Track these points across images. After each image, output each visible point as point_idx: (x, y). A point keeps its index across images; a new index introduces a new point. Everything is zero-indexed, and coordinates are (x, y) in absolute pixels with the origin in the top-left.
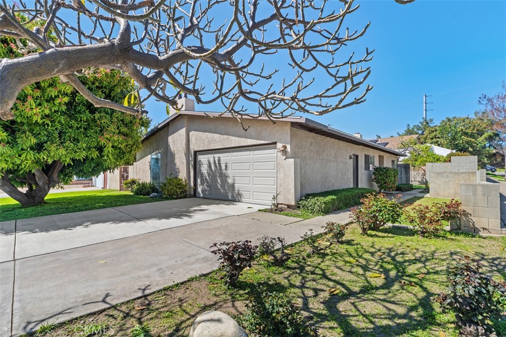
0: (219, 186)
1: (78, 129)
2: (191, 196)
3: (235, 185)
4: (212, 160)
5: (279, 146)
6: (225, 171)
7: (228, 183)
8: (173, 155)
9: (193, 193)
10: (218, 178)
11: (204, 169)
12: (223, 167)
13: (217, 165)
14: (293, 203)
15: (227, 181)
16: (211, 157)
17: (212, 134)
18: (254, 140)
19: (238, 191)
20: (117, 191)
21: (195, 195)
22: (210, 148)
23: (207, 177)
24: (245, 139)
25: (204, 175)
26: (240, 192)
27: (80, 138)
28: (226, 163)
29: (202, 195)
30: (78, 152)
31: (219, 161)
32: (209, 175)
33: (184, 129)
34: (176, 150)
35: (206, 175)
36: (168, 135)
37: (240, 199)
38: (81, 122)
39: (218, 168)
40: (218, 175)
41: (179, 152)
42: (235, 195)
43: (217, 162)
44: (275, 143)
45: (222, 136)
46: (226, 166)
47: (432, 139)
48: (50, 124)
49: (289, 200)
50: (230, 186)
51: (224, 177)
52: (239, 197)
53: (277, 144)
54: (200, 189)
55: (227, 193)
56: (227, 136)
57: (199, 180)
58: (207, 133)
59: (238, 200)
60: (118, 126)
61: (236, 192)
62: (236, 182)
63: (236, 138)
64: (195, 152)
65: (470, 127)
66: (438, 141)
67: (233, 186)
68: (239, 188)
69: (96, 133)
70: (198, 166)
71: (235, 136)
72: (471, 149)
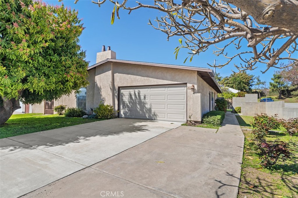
0: (138, 110)
1: (49, 67)
2: (115, 117)
3: (152, 109)
4: (132, 93)
5: (189, 85)
6: (143, 100)
7: (146, 108)
8: (99, 89)
9: (117, 115)
10: (137, 104)
11: (126, 99)
12: (142, 97)
13: (137, 96)
14: (200, 120)
15: (145, 107)
16: (132, 91)
17: (134, 76)
18: (170, 81)
19: (154, 113)
20: (42, 114)
21: (119, 116)
22: (133, 85)
23: (129, 104)
24: (162, 80)
25: (126, 103)
26: (155, 114)
27: (50, 74)
28: (145, 95)
29: (124, 116)
30: (49, 85)
31: (139, 93)
32: (130, 103)
33: (110, 72)
34: (103, 85)
35: (128, 103)
36: (95, 75)
37: (155, 118)
38: (51, 62)
39: (138, 98)
40: (138, 102)
41: (106, 87)
42: (152, 116)
43: (137, 94)
44: (186, 84)
45: (143, 78)
46: (145, 97)
47: (226, 84)
48: (32, 62)
49: (197, 118)
50: (148, 110)
51: (142, 104)
52: (155, 116)
53: (187, 84)
54: (122, 112)
55: (145, 114)
56: (147, 78)
57: (121, 106)
58: (130, 75)
59: (154, 118)
60: (77, 67)
61: (153, 114)
62: (153, 107)
63: (155, 80)
64: (119, 88)
65: (244, 78)
66: (229, 85)
67: (150, 110)
68: (155, 111)
69: (62, 71)
70: (121, 97)
71: (154, 78)
72: (244, 90)
